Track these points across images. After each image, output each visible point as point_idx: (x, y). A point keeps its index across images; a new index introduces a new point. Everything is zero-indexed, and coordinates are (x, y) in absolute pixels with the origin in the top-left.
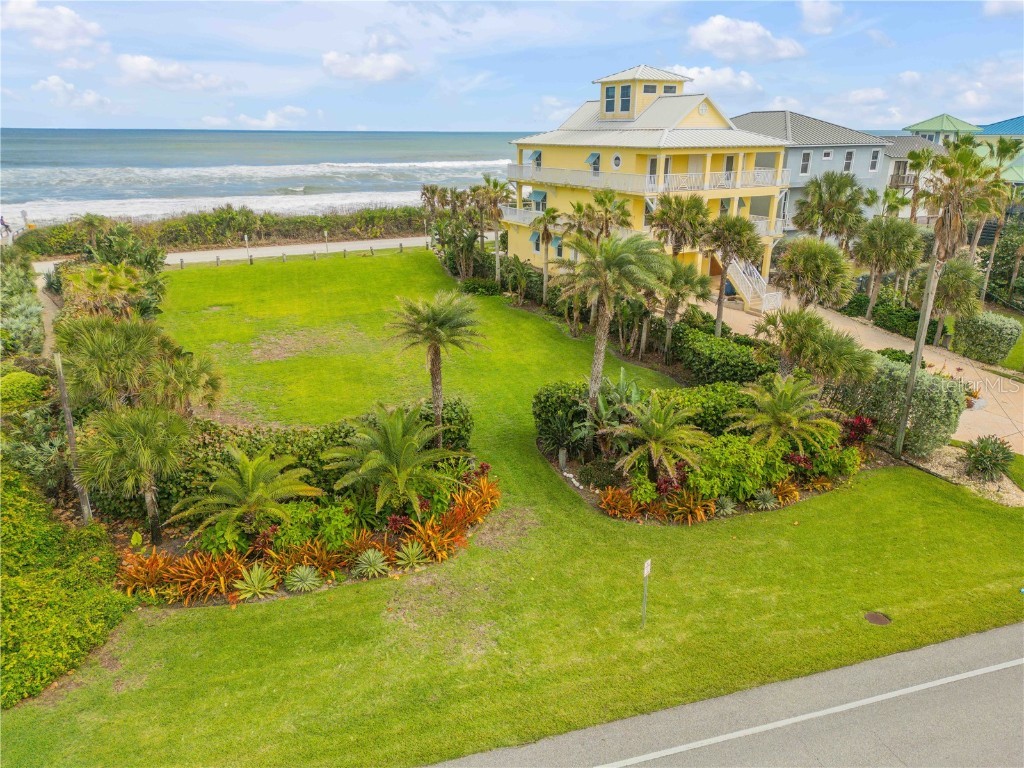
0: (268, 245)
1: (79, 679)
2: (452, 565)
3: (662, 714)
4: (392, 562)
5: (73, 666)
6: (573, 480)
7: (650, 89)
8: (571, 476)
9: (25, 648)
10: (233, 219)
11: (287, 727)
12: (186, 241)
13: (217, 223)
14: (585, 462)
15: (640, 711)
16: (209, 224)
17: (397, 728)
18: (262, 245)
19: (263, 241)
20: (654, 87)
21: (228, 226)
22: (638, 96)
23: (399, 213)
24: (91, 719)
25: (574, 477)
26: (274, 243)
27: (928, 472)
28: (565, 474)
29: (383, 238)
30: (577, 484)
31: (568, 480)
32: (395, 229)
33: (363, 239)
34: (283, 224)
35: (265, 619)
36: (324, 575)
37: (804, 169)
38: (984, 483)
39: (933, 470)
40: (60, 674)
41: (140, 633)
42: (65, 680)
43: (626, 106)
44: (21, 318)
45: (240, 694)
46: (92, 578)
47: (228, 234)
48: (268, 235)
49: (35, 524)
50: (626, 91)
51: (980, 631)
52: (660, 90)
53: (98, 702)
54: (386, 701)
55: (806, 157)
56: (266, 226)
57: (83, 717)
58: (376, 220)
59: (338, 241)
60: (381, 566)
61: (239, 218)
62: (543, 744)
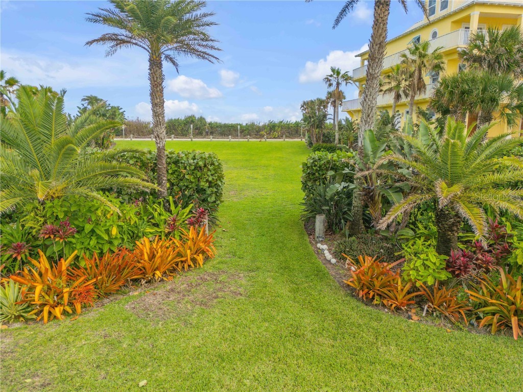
6: (327, 253)
8: (325, 247)
14: (350, 236)
23: (291, 125)
25: (329, 250)
28: (319, 245)
29: (279, 139)
30: (330, 258)
31: (320, 252)
48: (212, 133)
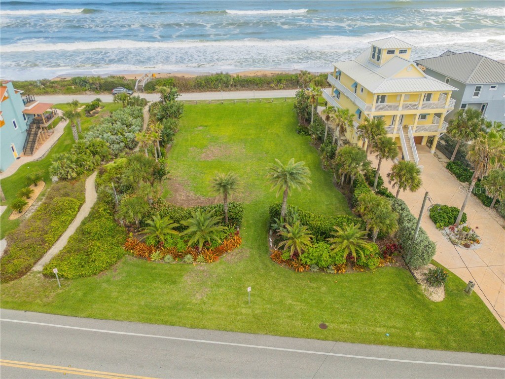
0: (235, 91)
1: (107, 273)
2: (212, 265)
3: (231, 333)
4: (195, 259)
5: (106, 269)
7: (391, 52)
9: (96, 262)
10: (221, 79)
11: (143, 303)
12: (204, 87)
13: (216, 80)
15: (225, 330)
16: (212, 81)
17: (166, 312)
18: (232, 91)
19: (233, 89)
20: (394, 51)
21: (220, 82)
22: (384, 55)
23: (293, 78)
24: (105, 285)
25: (272, 241)
26: (237, 90)
27: (413, 274)
28: (269, 239)
29: (285, 89)
30: (271, 244)
31: (269, 242)
32: (291, 85)
33: (275, 89)
34: (242, 81)
35: (155, 269)
36: (175, 259)
37: (476, 94)
38: (430, 287)
39: (415, 275)
40: (102, 271)
41: (125, 263)
42: (104, 272)
43: (378, 59)
44: (132, 133)
45: (138, 290)
46: (119, 244)
47: (220, 85)
48: (235, 86)
49: (110, 223)
50: (380, 51)
51: (352, 342)
52: (397, 53)
53: (108, 281)
54: (168, 304)
55: (478, 89)
56: (235, 82)
57: (103, 284)
58: (282, 81)
59: (264, 90)
60: (191, 260)
61: (224, 79)
62: (196, 330)
